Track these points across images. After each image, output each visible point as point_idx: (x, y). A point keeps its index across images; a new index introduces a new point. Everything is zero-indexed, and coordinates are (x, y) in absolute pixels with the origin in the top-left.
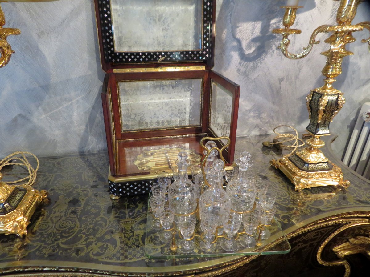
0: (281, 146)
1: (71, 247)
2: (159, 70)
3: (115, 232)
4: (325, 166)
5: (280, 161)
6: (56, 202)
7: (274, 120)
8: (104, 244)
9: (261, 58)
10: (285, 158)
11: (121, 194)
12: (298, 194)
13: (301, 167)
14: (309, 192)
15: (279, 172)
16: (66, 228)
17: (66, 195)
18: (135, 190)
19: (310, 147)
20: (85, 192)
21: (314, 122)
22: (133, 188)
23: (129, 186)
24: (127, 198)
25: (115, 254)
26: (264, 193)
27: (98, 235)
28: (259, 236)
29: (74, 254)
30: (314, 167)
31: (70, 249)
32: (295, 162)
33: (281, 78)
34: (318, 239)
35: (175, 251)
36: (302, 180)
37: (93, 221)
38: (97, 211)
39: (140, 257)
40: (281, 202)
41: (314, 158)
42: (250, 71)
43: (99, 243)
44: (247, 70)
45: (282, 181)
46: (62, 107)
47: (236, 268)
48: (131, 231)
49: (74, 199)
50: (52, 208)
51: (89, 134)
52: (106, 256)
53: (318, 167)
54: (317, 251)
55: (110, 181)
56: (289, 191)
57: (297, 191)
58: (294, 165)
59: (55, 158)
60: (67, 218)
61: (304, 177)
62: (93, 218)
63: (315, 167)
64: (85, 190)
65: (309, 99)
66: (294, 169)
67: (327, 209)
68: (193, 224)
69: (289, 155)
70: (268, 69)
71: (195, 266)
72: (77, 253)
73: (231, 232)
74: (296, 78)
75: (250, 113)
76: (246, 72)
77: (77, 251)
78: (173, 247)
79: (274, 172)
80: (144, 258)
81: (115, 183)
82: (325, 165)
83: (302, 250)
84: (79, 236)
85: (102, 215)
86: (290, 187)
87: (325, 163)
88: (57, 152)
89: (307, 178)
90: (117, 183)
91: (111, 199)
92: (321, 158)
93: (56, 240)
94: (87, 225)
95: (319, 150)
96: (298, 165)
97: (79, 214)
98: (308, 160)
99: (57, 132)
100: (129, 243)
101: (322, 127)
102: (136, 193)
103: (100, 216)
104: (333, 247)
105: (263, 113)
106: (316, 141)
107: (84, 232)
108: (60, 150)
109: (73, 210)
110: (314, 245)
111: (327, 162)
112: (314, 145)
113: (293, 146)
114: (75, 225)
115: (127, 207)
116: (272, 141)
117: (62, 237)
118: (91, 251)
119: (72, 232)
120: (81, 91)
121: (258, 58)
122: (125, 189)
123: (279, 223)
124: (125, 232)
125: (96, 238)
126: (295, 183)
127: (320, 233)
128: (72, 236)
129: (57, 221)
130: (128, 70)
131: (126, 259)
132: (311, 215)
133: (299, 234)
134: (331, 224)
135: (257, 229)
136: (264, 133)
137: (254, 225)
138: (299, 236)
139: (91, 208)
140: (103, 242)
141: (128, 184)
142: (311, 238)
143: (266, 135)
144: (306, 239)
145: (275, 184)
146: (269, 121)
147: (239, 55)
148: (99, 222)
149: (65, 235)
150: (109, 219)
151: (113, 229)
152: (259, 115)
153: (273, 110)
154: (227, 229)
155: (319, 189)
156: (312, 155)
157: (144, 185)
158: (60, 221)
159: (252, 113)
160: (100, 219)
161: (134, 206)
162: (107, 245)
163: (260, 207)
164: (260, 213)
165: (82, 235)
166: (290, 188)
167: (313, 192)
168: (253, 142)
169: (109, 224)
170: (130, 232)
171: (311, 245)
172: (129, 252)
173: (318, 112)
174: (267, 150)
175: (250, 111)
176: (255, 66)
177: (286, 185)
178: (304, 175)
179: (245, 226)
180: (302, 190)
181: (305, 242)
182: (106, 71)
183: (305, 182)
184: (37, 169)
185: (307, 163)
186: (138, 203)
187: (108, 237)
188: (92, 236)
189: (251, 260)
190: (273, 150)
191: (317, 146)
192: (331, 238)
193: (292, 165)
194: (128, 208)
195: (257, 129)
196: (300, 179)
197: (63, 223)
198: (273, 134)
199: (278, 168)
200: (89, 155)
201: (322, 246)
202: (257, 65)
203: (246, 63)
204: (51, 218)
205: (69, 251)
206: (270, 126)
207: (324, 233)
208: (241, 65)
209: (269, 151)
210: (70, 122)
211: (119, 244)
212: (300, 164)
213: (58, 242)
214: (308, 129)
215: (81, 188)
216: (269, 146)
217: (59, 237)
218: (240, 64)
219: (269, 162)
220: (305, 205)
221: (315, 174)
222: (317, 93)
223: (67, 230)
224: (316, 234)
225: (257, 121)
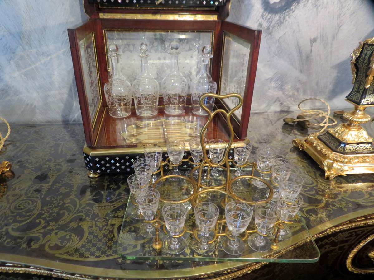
0: (307, 123)
1: (24, 236)
2: (158, 17)
3: (85, 219)
4: (368, 148)
5: (305, 141)
6: (20, 176)
7: (300, 93)
8: (67, 235)
9: (291, 10)
10: (313, 136)
11: (99, 171)
12: (328, 182)
13: (334, 148)
14: (343, 181)
15: (303, 154)
16: (22, 211)
17: (34, 169)
18: (117, 167)
19: (348, 122)
20: (58, 167)
21: (359, 88)
22: (114, 164)
23: (109, 162)
24: (108, 177)
25: (79, 249)
26: (286, 178)
27: (61, 222)
28: (276, 236)
29: (24, 246)
30: (352, 149)
31: (21, 238)
32: (327, 142)
33: (314, 38)
34: (351, 241)
35: (159, 250)
36: (335, 165)
37: (59, 203)
38: (68, 190)
39: (111, 255)
40: (306, 191)
41: (353, 136)
42: (275, 26)
43: (61, 232)
44: (271, 25)
45: (307, 165)
46: (39, 63)
47: (241, 275)
48: (106, 218)
49: (42, 175)
50: (13, 184)
51: (74, 99)
52: (67, 251)
53: (358, 148)
54: (348, 255)
55: (86, 154)
56: (316, 178)
57: (328, 178)
58: (325, 146)
59: (33, 126)
60: (27, 197)
61: (339, 160)
62: (60, 200)
63: (354, 148)
64: (59, 165)
65: (356, 56)
66: (325, 150)
67: (369, 204)
68: (183, 216)
69: (318, 134)
70: (298, 25)
71: (185, 273)
72: (29, 245)
73: (237, 229)
74: (334, 38)
75: (270, 82)
76: (269, 29)
77: (30, 241)
78: (156, 244)
79: (297, 154)
80: (116, 256)
81: (91, 156)
82: (368, 146)
83: (329, 254)
84: (37, 221)
85: (72, 197)
86: (318, 173)
87: (368, 143)
88: (36, 119)
89: (342, 162)
90: (94, 157)
91: (89, 177)
92: (363, 137)
93: (6, 225)
94: (50, 208)
95: (361, 126)
96: (331, 145)
97: (43, 194)
98: (345, 139)
99: (35, 95)
100: (100, 235)
101: (371, 94)
102: (118, 170)
103: (70, 197)
104: (370, 252)
105: (286, 83)
106: (358, 114)
107: (44, 216)
108: (39, 118)
109: (37, 187)
110: (344, 247)
111: (371, 143)
112: (355, 119)
113: (321, 125)
114: (36, 206)
115: (106, 187)
116: (295, 118)
117: (15, 221)
118: (48, 242)
119: (30, 215)
120: (62, 43)
121: (286, 9)
122: (104, 165)
123: (303, 219)
124: (98, 219)
125: (59, 225)
126: (326, 168)
127: (355, 234)
128: (28, 221)
129: (15, 200)
130: (118, 16)
131: (92, 257)
132: (347, 210)
133: (327, 234)
134: (371, 223)
135: (273, 227)
136: (285, 109)
137: (270, 221)
138: (327, 237)
139: (61, 187)
140: (66, 231)
141: (107, 159)
142: (342, 240)
143: (288, 112)
144: (336, 241)
145: (298, 169)
146: (293, 94)
147: (262, 4)
148: (67, 205)
149: (20, 219)
150: (80, 201)
151: (82, 214)
152: (282, 86)
153: (299, 80)
154: (231, 224)
155: (358, 178)
156: (351, 132)
157: (129, 161)
158: (17, 200)
159: (273, 83)
160: (68, 201)
161: (115, 187)
162: (70, 236)
163: (280, 197)
164: (279, 204)
165: (42, 220)
166: (318, 175)
167: (350, 181)
168: (271, 118)
169: (79, 208)
170: (104, 220)
171: (341, 249)
172: (98, 247)
173: (368, 72)
174: (289, 128)
175: (271, 80)
176: (282, 20)
177: (313, 170)
178: (338, 159)
179: (257, 221)
180: (334, 178)
181: (334, 244)
182: (90, 16)
183: (339, 167)
184: (6, 137)
185: (343, 143)
186: (121, 184)
187: (74, 225)
188: (54, 223)
189: (262, 265)
190: (296, 129)
191: (360, 120)
192: (369, 241)
193: (322, 145)
194: (107, 190)
195: (278, 104)
196: (332, 164)
197: (21, 204)
198: (297, 110)
199: (303, 150)
200: (74, 125)
201: (355, 250)
202: (284, 19)
203: (270, 15)
204: (8, 196)
205: (19, 240)
206: (294, 101)
207: (359, 234)
208: (263, 19)
209: (292, 130)
210: (50, 83)
211: (86, 234)
212: (334, 145)
213: (7, 227)
214: (349, 97)
215: (54, 162)
216: (292, 124)
217: (11, 221)
218: (263, 16)
219: (291, 141)
220: (338, 197)
221: (354, 157)
222: (370, 45)
223: (24, 213)
224: (350, 234)
225: (279, 94)
